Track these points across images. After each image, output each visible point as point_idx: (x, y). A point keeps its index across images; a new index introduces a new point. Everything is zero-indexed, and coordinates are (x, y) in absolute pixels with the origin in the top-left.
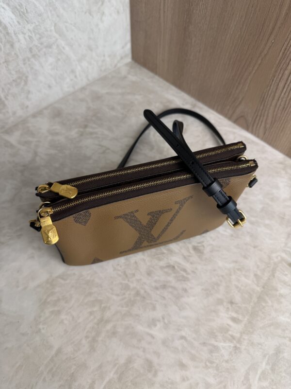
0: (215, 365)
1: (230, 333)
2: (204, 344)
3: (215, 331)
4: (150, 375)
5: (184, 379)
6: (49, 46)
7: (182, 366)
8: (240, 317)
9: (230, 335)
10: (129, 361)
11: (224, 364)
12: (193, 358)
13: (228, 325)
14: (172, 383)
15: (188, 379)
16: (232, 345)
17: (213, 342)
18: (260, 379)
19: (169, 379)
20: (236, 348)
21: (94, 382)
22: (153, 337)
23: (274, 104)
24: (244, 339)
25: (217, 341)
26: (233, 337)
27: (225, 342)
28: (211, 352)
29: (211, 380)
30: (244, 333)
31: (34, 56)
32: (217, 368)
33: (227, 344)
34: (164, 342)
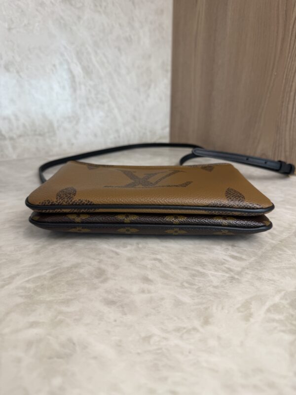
0: (196, 287)
1: (226, 266)
2: (186, 268)
3: (204, 261)
4: (96, 281)
5: (143, 291)
6: (102, 103)
7: (146, 280)
8: (244, 257)
9: (225, 267)
10: (77, 266)
11: (211, 289)
12: (165, 277)
13: (224, 259)
14: (125, 292)
15: (149, 292)
16: (227, 275)
17: (199, 269)
18: (269, 310)
19: (122, 288)
20: (232, 278)
21: (18, 274)
22: (117, 254)
23: (288, 129)
24: (246, 273)
25: (204, 269)
26: (230, 270)
27: (216, 271)
28: (194, 275)
29: (186, 299)
30: (247, 268)
31: (89, 105)
32: (199, 290)
33: (220, 274)
34: (129, 260)
